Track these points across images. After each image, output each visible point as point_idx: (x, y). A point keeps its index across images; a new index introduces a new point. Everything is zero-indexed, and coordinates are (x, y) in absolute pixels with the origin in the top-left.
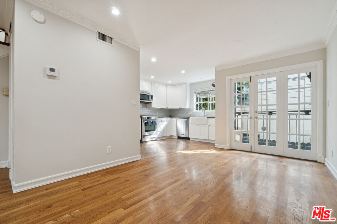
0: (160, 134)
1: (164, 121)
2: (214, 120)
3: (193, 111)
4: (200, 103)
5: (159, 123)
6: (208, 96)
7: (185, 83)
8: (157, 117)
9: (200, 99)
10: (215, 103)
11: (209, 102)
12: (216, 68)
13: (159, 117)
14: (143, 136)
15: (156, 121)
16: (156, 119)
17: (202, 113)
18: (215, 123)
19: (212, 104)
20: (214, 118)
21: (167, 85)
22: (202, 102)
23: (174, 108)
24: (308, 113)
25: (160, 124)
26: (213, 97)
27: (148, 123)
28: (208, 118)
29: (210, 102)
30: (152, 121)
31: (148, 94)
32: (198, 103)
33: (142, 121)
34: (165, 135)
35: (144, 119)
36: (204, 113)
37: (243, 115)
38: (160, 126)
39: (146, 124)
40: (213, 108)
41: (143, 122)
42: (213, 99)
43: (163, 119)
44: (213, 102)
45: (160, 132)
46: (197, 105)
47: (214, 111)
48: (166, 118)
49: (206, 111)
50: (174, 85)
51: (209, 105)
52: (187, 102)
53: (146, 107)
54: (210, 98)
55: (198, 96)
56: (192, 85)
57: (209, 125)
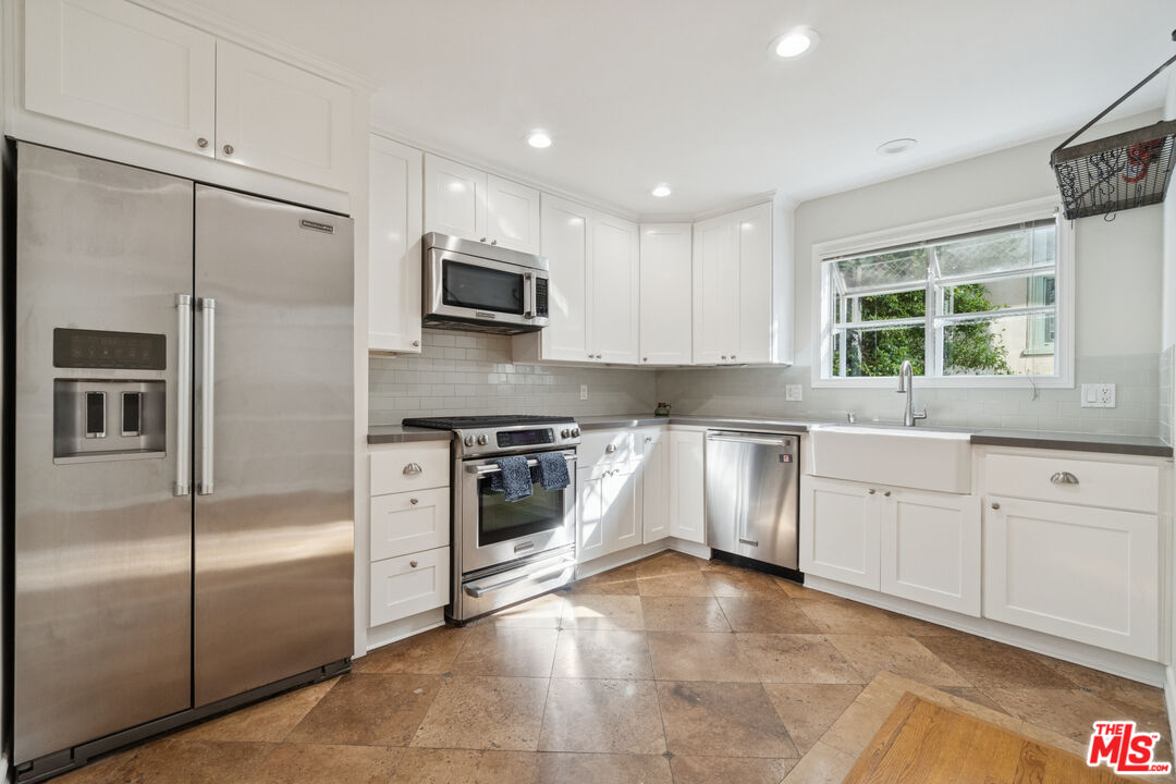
0: (595, 537)
1: (624, 446)
3: (816, 384)
4: (848, 331)
5: (589, 468)
7: (764, 200)
8: (573, 427)
9: (850, 302)
13: (585, 428)
14: (461, 580)
15: (569, 457)
16: (570, 441)
21: (641, 220)
22: (860, 324)
23: (686, 361)
25: (596, 472)
27: (499, 475)
29: (939, 323)
30: (532, 463)
31: (516, 270)
32: (842, 327)
33: (459, 463)
34: (630, 539)
35: (475, 450)
38: (598, 487)
39: (485, 484)
41: (469, 470)
43: (619, 437)
45: (598, 521)
46: (836, 342)
48: (639, 425)
50: (686, 220)
52: (776, 325)
53: (510, 357)
55: (842, 286)
56: (803, 209)
57: (990, 501)
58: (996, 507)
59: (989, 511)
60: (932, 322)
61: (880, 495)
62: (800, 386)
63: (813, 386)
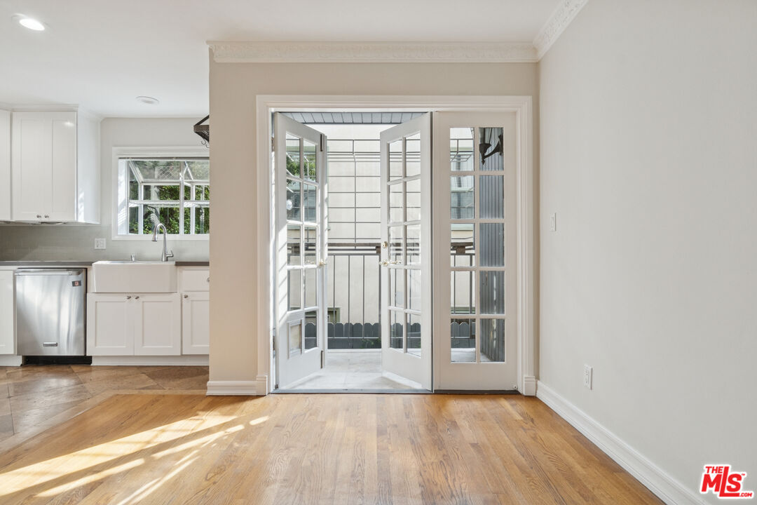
2: (203, 273)
3: (115, 238)
4: (145, 206)
6: (182, 180)
7: (68, 110)
9: (147, 188)
10: (207, 210)
11: (187, 204)
12: (210, 50)
17: (152, 244)
18: (207, 286)
19: (198, 210)
20: (206, 264)
22: (157, 202)
24: (462, 249)
26: (203, 185)
28: (179, 264)
29: (192, 204)
32: (140, 203)
36: (162, 246)
37: (306, 255)
40: (202, 228)
42: (202, 196)
44: (204, 203)
46: (134, 212)
47: (205, 237)
49: (170, 237)
51: (187, 216)
54: (187, 189)
55: (139, 177)
57: (184, 294)
58: (186, 297)
59: (184, 299)
60: (183, 204)
61: (133, 299)
62: (105, 239)
63: (113, 239)
